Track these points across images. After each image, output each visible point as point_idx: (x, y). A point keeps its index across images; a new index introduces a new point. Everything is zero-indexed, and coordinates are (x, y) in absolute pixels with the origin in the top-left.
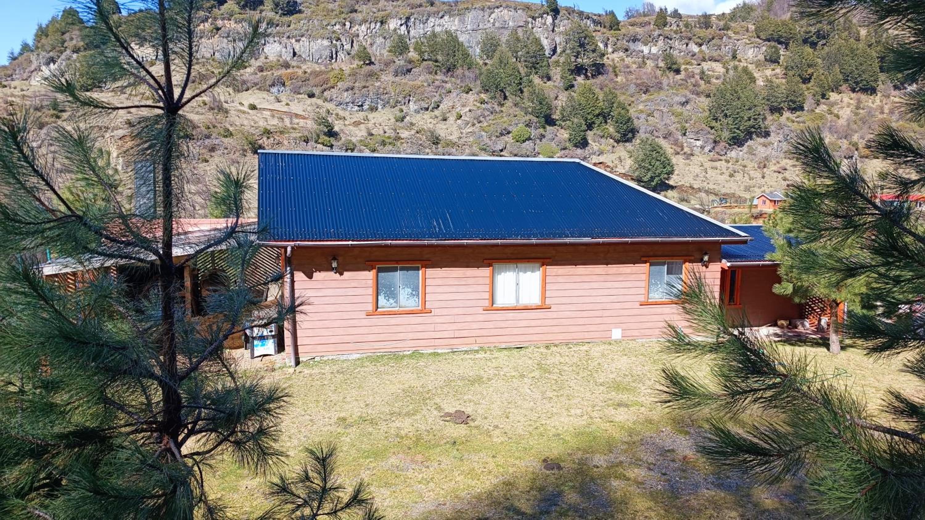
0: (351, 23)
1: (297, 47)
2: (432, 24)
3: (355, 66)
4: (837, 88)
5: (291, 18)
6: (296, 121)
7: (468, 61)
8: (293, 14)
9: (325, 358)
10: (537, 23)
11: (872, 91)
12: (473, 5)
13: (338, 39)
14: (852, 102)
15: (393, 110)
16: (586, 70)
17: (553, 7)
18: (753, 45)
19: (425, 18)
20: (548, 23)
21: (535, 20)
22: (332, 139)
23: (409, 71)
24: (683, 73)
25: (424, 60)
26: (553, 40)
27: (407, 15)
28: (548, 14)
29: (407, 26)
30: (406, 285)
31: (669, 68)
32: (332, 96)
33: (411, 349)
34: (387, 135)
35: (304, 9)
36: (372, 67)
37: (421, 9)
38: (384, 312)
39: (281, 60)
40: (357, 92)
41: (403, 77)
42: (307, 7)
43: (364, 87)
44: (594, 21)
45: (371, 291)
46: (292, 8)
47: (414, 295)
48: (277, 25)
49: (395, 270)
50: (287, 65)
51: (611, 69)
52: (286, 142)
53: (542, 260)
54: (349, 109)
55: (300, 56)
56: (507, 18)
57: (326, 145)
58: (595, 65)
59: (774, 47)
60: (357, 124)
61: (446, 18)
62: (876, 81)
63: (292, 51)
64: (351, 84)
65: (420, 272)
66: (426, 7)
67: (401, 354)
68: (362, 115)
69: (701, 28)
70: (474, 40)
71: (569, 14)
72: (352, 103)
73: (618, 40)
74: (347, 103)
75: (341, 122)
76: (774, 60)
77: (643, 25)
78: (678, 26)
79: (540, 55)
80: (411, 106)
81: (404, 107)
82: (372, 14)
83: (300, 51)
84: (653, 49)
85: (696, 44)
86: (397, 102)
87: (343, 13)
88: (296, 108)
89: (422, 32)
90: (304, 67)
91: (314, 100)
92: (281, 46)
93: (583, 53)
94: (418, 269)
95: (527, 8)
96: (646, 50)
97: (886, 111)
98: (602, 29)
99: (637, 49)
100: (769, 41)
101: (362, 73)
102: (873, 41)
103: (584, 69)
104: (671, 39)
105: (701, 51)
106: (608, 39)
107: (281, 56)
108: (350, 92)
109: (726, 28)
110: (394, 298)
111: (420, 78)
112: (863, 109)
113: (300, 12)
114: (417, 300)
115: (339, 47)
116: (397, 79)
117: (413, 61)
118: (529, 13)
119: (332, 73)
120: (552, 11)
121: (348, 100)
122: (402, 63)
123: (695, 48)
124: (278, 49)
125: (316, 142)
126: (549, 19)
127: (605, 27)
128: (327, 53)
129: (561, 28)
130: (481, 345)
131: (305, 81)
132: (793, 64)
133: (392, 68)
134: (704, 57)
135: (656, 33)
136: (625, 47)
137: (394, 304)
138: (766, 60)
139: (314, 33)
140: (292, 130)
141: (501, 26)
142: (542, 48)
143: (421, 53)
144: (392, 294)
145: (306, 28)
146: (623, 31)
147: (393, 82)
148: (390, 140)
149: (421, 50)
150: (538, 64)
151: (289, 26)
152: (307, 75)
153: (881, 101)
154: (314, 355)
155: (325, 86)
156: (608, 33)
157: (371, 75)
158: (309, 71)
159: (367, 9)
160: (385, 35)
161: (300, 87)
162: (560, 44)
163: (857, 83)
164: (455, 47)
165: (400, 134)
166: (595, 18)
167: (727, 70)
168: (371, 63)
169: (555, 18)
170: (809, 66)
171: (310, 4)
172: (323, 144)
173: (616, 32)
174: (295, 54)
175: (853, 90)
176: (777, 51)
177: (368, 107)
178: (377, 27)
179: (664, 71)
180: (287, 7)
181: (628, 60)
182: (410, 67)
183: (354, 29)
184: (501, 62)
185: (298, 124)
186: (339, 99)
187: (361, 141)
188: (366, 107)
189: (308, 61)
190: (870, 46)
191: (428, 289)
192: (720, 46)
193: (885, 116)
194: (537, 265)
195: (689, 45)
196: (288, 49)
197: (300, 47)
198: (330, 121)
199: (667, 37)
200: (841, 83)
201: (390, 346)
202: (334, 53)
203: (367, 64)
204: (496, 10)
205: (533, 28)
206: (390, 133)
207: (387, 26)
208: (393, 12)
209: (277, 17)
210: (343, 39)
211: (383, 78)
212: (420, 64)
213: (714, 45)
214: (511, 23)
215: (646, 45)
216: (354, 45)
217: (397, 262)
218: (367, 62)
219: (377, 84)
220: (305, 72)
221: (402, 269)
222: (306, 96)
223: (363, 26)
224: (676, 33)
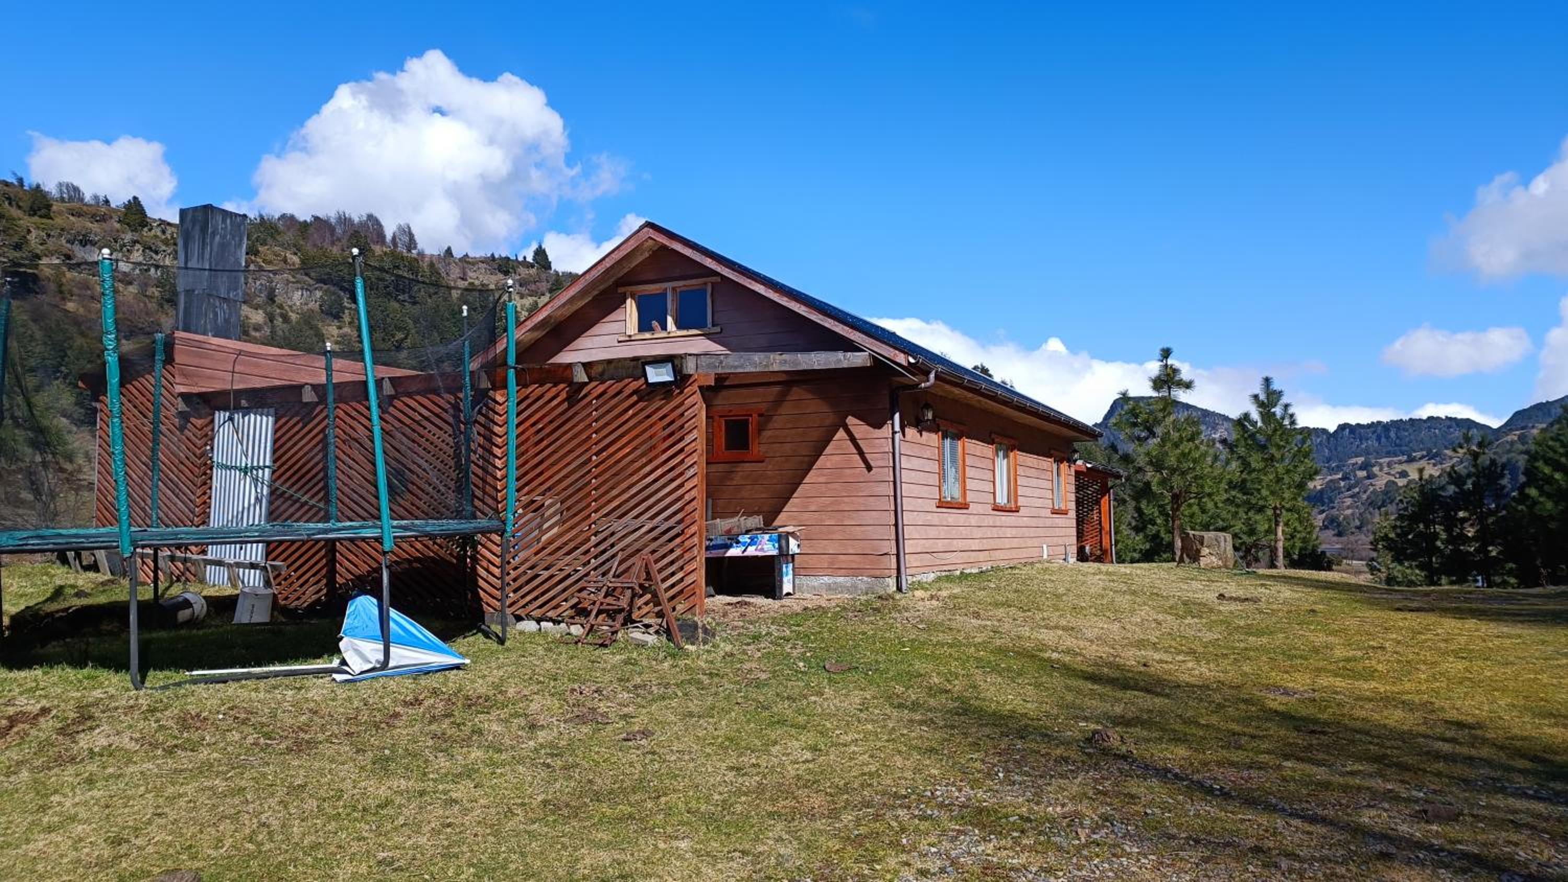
9: (915, 579)
18: (299, 286)
30: (952, 463)
31: (169, 301)
33: (960, 566)
38: (946, 503)
45: (938, 467)
47: (957, 479)
53: (1014, 442)
58: (17, 273)
59: (334, 293)
65: (959, 442)
67: (955, 574)
73: (49, 236)
76: (333, 313)
77: (94, 218)
78: (167, 233)
84: (121, 263)
94: (957, 438)
99: (90, 259)
100: (325, 284)
104: (157, 253)
109: (252, 252)
110: (946, 482)
114: (959, 487)
127: (19, 207)
130: (992, 563)
135: (126, 237)
136: (65, 251)
137: (946, 492)
138: (322, 311)
144: (944, 476)
146: (59, 221)
154: (909, 572)
156: (28, 221)
173: (44, 221)
176: (339, 301)
191: (967, 471)
199: (150, 248)
201: (950, 561)
221: (949, 436)
224: (167, 245)
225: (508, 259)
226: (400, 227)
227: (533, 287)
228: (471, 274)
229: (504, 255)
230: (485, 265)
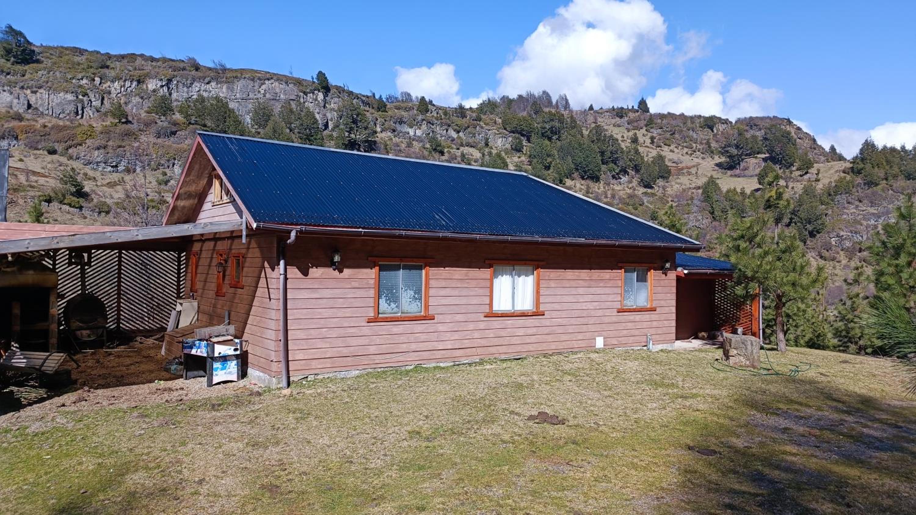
0: (101, 79)
1: (33, 99)
2: (197, 89)
3: (108, 123)
4: (570, 175)
5: (27, 67)
6: (33, 178)
7: (240, 128)
8: (29, 63)
9: (320, 377)
10: (308, 98)
11: (596, 179)
12: (242, 74)
13: (85, 94)
14: (582, 187)
15: (154, 172)
16: (359, 145)
17: (324, 84)
18: (501, 135)
19: (189, 82)
20: (319, 99)
21: (306, 95)
22: (81, 200)
23: (174, 133)
24: (446, 154)
25: (190, 123)
26: (325, 115)
27: (168, 77)
28: (319, 91)
29: (169, 88)
30: (409, 287)
31: (435, 150)
32: (78, 154)
33: (413, 363)
34: (149, 198)
35: (43, 59)
36: (129, 126)
37: (185, 72)
38: (387, 318)
39: (11, 111)
40: (111, 151)
41: (166, 139)
42: (48, 58)
43: (120, 147)
44: (363, 102)
45: (372, 293)
46: (28, 57)
47: (416, 299)
48: (8, 74)
49: (397, 268)
50: (19, 118)
51: (382, 146)
52: (21, 201)
53: (536, 263)
54: (100, 169)
55: (36, 109)
56: (278, 90)
57: (74, 207)
58: (367, 141)
59: (518, 138)
60: (111, 185)
61: (213, 84)
62: (599, 171)
63: (26, 102)
64: (103, 142)
65: (423, 271)
66: (190, 71)
67: (403, 369)
68: (115, 177)
69: (458, 117)
70: (244, 109)
71: (340, 93)
72: (105, 163)
73: (385, 121)
74: (97, 163)
75: (90, 182)
76: (518, 149)
77: (407, 109)
78: (437, 113)
79: (314, 128)
80: (176, 170)
81: (167, 171)
82: (127, 72)
83: (37, 103)
84: (417, 131)
85: (455, 131)
86: (159, 164)
87: (91, 67)
88: (34, 164)
89: (185, 95)
90: (41, 121)
91: (55, 157)
92: (12, 97)
93: (356, 129)
94: (420, 268)
95: (298, 82)
96: (411, 132)
97: (609, 196)
98: (371, 110)
99: (404, 131)
100: (514, 133)
101: (118, 131)
102: (595, 138)
103: (356, 144)
104: (433, 125)
105: (459, 137)
106: (377, 119)
107: (11, 107)
108: (102, 151)
109: (479, 119)
110: (395, 302)
111: (186, 142)
112: (592, 193)
113: (38, 61)
114: (419, 304)
115: (86, 103)
116: (160, 141)
117: (178, 124)
118: (301, 88)
119: (80, 129)
120: (322, 88)
121: (99, 159)
122: (165, 124)
123: (454, 135)
124: (9, 99)
125: (61, 202)
126: (321, 96)
127: (373, 108)
128: (71, 108)
129: (332, 105)
130: (482, 357)
131: (44, 135)
132: (535, 153)
133: (153, 129)
134: (462, 143)
135: (420, 118)
136: (392, 127)
137: (396, 310)
138: (512, 149)
139: (55, 86)
140: (29, 188)
141: (272, 97)
142: (316, 122)
143: (187, 116)
144: (394, 298)
145: (46, 80)
146: (390, 113)
147: (154, 144)
148: (154, 204)
149: (187, 112)
150: (312, 136)
151: (24, 76)
152: (47, 129)
153: (604, 188)
154: (307, 373)
155: (69, 143)
156: (377, 114)
157: (128, 134)
158: (50, 125)
159: (121, 66)
160: (142, 95)
161: (37, 143)
162: (331, 120)
163: (585, 172)
164: (226, 113)
165: (165, 198)
166: (364, 99)
167: (483, 155)
168: (128, 122)
169: (325, 96)
170: (548, 156)
171: (51, 54)
172: (70, 205)
173: (383, 113)
174: (29, 106)
175: (583, 178)
176: (520, 142)
177: (124, 168)
178: (133, 86)
179: (430, 152)
180: (21, 55)
181: (396, 140)
182: (174, 129)
183: (104, 86)
184: (275, 131)
185: (36, 182)
186: (88, 158)
187: (117, 204)
188: (121, 168)
189: (47, 115)
190: (593, 142)
191: (432, 292)
192: (474, 134)
193: (608, 200)
194: (531, 268)
195: (449, 131)
196: (21, 100)
197: (36, 99)
198: (79, 180)
199: (430, 123)
200: (574, 171)
201: (394, 360)
202: (80, 109)
203: (123, 123)
204: (267, 82)
205: (304, 102)
206: (153, 196)
207: (145, 87)
208: (153, 72)
209: (9, 65)
210: (92, 95)
211: (143, 138)
212: (186, 128)
213: (470, 133)
214: (282, 96)
215: (411, 127)
216: (105, 102)
217: (401, 258)
218: (124, 120)
219: (136, 144)
220: (45, 126)
221: (405, 268)
222: (46, 153)
223: (116, 83)
224: (437, 119)
225: (622, 108)
226: (560, 96)
227: (636, 124)
228: (599, 119)
229: (620, 107)
230: (608, 114)
